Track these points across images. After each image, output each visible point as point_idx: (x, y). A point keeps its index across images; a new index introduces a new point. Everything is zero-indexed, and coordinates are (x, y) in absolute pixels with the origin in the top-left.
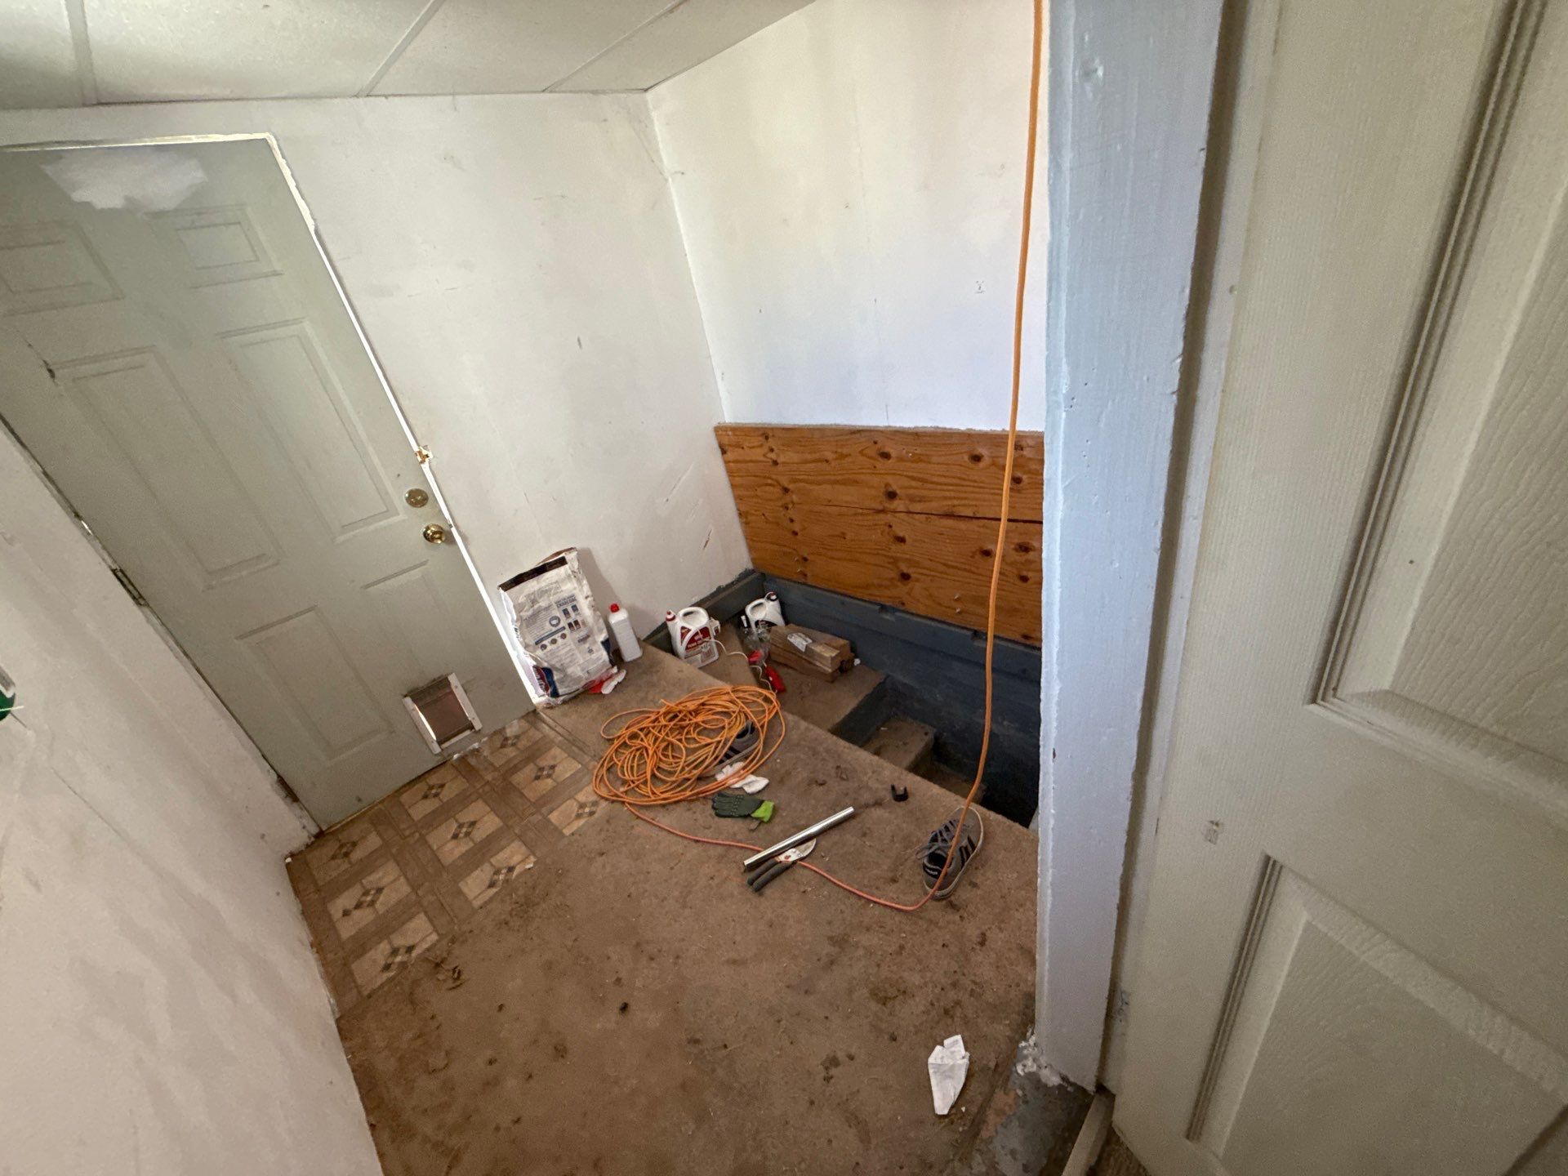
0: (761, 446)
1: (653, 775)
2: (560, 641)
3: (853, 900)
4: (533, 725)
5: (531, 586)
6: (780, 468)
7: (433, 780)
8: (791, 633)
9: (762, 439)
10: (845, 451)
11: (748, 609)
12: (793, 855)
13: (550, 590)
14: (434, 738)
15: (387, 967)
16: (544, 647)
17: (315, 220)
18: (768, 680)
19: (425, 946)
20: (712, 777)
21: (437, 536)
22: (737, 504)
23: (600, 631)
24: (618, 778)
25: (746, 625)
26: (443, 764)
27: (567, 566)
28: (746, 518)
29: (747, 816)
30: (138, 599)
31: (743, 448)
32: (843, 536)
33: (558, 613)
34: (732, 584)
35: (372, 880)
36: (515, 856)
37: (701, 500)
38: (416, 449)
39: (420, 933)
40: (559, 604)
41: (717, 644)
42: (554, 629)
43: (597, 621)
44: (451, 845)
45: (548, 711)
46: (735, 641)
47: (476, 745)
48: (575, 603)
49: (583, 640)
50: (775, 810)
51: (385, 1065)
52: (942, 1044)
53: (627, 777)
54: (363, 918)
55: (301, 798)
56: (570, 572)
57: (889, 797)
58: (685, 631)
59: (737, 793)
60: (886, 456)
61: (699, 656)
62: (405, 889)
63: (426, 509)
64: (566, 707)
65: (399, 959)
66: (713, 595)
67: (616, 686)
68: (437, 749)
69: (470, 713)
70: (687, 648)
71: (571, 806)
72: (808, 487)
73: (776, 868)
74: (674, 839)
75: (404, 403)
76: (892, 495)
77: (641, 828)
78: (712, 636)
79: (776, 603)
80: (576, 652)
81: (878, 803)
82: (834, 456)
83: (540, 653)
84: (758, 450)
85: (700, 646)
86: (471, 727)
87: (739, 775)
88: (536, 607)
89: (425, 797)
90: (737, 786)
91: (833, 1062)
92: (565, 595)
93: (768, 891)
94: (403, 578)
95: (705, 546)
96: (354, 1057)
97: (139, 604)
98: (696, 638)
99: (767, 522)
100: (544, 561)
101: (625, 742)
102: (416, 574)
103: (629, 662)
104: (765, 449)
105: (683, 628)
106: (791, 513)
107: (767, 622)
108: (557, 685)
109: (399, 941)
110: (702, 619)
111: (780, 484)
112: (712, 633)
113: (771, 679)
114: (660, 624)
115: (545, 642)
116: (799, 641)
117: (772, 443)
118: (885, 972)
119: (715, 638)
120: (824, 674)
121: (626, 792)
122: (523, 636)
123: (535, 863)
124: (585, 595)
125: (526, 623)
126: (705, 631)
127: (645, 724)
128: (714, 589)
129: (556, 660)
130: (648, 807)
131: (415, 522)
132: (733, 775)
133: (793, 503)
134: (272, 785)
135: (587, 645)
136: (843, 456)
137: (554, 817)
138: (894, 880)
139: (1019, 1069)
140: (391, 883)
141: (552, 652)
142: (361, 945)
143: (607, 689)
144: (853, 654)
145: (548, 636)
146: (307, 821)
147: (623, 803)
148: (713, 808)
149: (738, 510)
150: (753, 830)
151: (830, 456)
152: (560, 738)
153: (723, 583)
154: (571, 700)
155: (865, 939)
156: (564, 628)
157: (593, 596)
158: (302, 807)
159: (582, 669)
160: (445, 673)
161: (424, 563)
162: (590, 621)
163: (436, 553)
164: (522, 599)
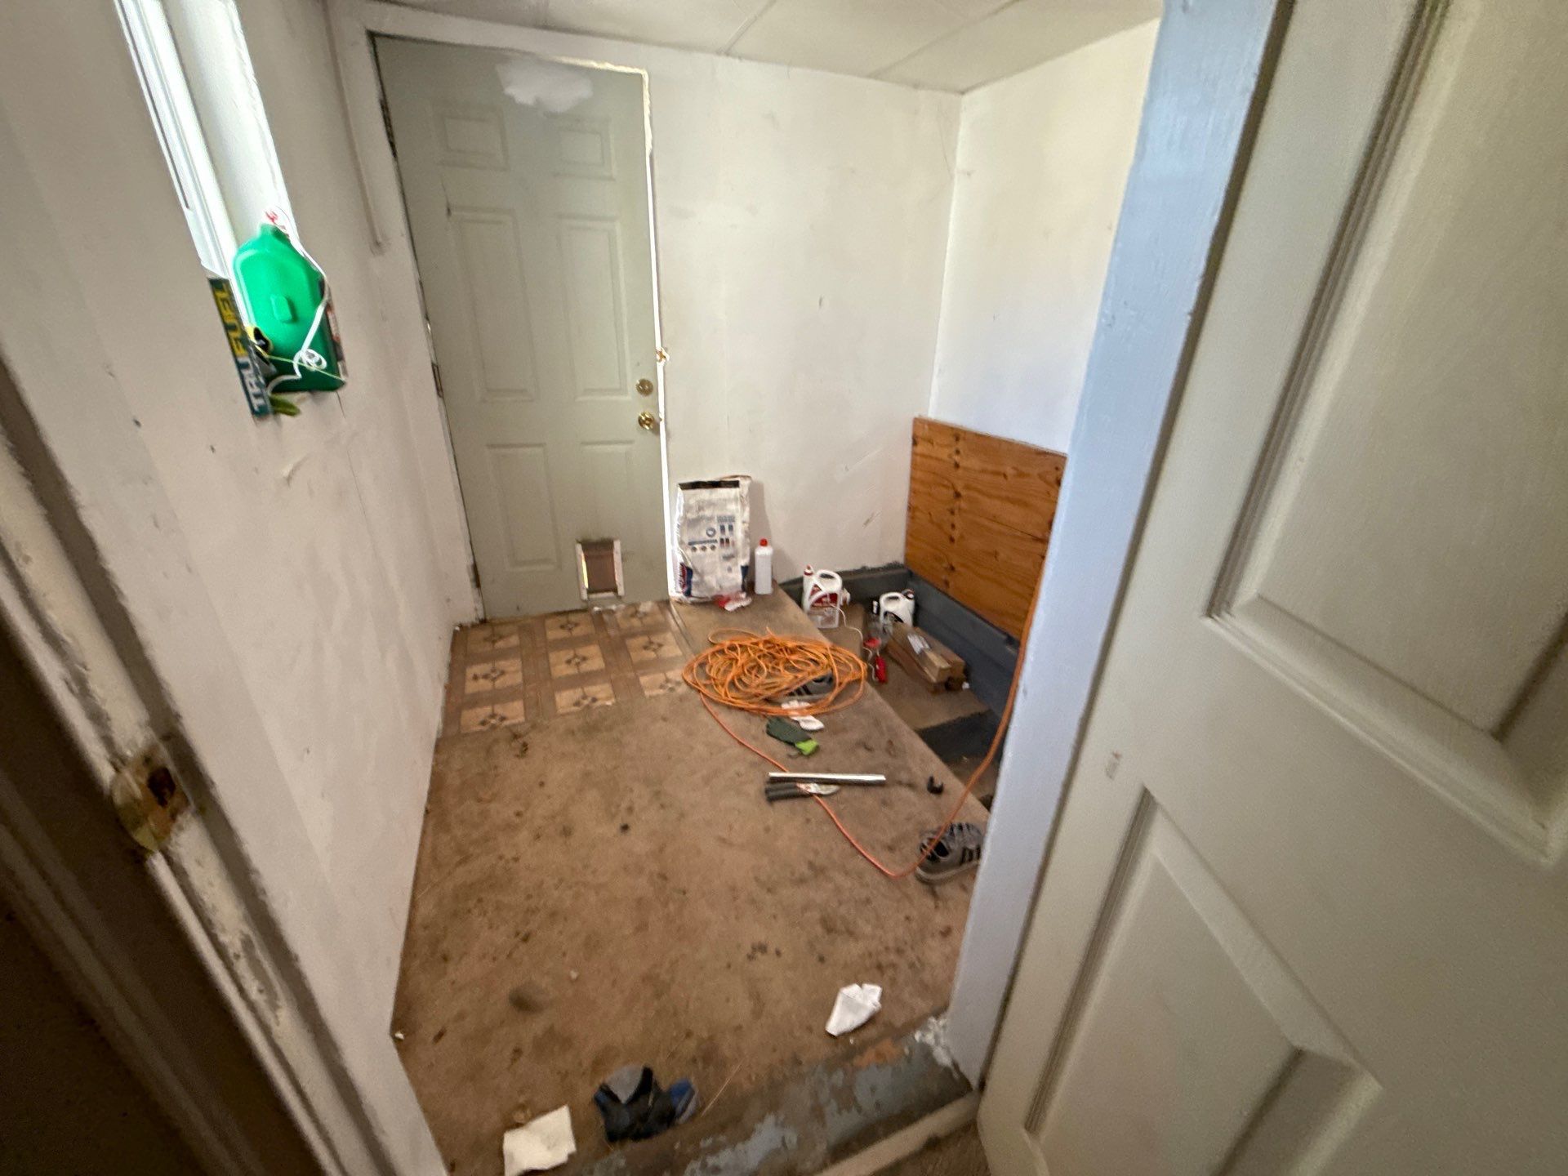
0: (949, 446)
1: (732, 683)
2: (709, 550)
3: (847, 846)
4: (662, 611)
5: (704, 494)
6: (960, 471)
7: (573, 618)
8: (913, 634)
9: (952, 439)
10: (1026, 470)
11: (883, 597)
12: (813, 788)
13: (718, 504)
14: (587, 585)
15: (483, 723)
16: (694, 549)
17: (653, 144)
18: (875, 666)
19: (514, 721)
20: (779, 704)
21: (648, 423)
22: (910, 497)
23: (744, 556)
24: (705, 672)
25: (875, 610)
26: (584, 611)
27: (738, 490)
28: (914, 512)
29: (791, 744)
30: (440, 390)
31: (933, 444)
32: (996, 554)
33: (717, 527)
34: (880, 571)
35: (502, 664)
36: (602, 693)
37: (878, 480)
38: (658, 346)
39: (515, 712)
40: (721, 519)
41: (841, 614)
42: (709, 538)
43: (744, 545)
44: (564, 666)
45: (679, 606)
46: (859, 621)
47: (614, 607)
48: (733, 523)
49: (727, 558)
50: (817, 750)
51: (453, 780)
52: (861, 985)
53: (712, 675)
54: (484, 685)
55: (482, 586)
56: (739, 495)
57: (923, 784)
58: (816, 589)
59: (794, 724)
61: (820, 617)
62: (519, 679)
63: (648, 399)
64: (693, 607)
65: (493, 721)
66: (855, 571)
67: (738, 608)
68: (585, 596)
69: (619, 579)
70: (813, 606)
71: (660, 678)
72: (980, 497)
73: (792, 791)
74: (725, 735)
75: (664, 309)
77: (704, 717)
78: (838, 605)
79: (912, 602)
80: (718, 565)
81: (911, 786)
82: (1014, 472)
83: (689, 552)
84: (946, 450)
85: (824, 609)
86: (615, 590)
87: (801, 712)
88: (701, 513)
89: (562, 627)
90: (795, 719)
91: (763, 948)
92: (729, 514)
93: (778, 805)
94: (609, 448)
95: (865, 523)
96: (437, 765)
97: (438, 394)
98: (824, 600)
99: (932, 522)
100: (722, 478)
101: (723, 650)
102: (622, 448)
103: (759, 595)
104: (952, 450)
105: (816, 586)
106: (956, 519)
107: (896, 616)
108: (693, 587)
109: (499, 710)
110: (836, 586)
111: (954, 488)
112: (840, 601)
113: (877, 667)
114: (798, 574)
115: (697, 546)
116: (917, 643)
117: (961, 445)
118: (843, 910)
119: (842, 607)
121: (705, 685)
122: (681, 533)
123: (613, 704)
124: (743, 520)
125: (689, 523)
126: (834, 597)
127: (747, 643)
128: (858, 567)
129: (700, 565)
130: (717, 703)
131: (636, 406)
132: (796, 710)
133: (960, 509)
134: (467, 567)
135: (729, 564)
136: (1021, 475)
137: (643, 680)
138: (891, 849)
139: (918, 1036)
140: (513, 672)
141: (700, 556)
142: (475, 701)
143: (730, 607)
144: (964, 676)
145: (701, 542)
146: (480, 606)
147: (699, 691)
148: (768, 726)
149: (910, 502)
150: (790, 756)
151: (1009, 471)
152: (677, 628)
153: (871, 564)
154: (699, 603)
155: (839, 878)
156: (716, 541)
157: (750, 524)
158: (480, 594)
159: (717, 582)
160: (614, 536)
161: (631, 442)
162: (739, 544)
163: (642, 437)
164: (692, 502)
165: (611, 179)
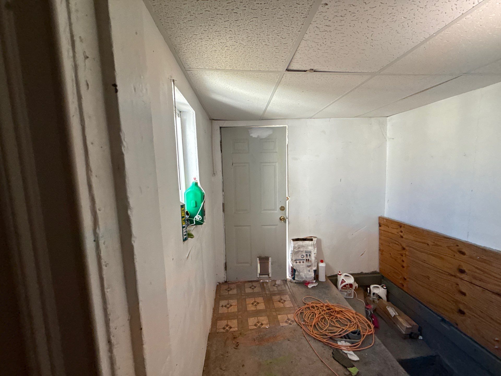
0: (397, 229)
1: (315, 325)
2: (302, 263)
4: (284, 284)
5: (300, 243)
6: (403, 239)
7: (254, 284)
8: (389, 306)
9: (399, 227)
10: (438, 243)
11: (372, 286)
13: (305, 247)
14: (259, 272)
15: (224, 328)
17: (288, 142)
18: (372, 320)
19: (234, 330)
20: (336, 341)
21: (283, 219)
22: (379, 246)
23: (315, 266)
25: (369, 292)
26: (258, 281)
27: (312, 242)
28: (382, 252)
29: (345, 367)
31: (389, 227)
32: (428, 278)
33: (304, 254)
34: (368, 274)
35: (230, 302)
36: (265, 321)
37: (365, 239)
38: (287, 196)
39: (234, 325)
40: (306, 252)
41: (354, 292)
42: (301, 259)
43: (315, 263)
44: (251, 305)
45: (290, 283)
46: (362, 296)
47: (267, 281)
48: (310, 254)
49: (309, 266)
50: (358, 373)
51: (213, 355)
53: (306, 320)
54: (225, 310)
55: (227, 270)
56: (313, 244)
58: (343, 281)
59: (345, 355)
60: (463, 253)
61: (346, 293)
62: (236, 310)
63: (283, 212)
64: (295, 284)
65: (227, 328)
66: (358, 274)
67: (313, 287)
68: (258, 276)
69: (270, 271)
70: (342, 288)
71: (285, 317)
72: (415, 251)
74: (314, 354)
75: (289, 185)
76: (462, 271)
77: (304, 341)
79: (385, 290)
80: (305, 269)
82: (432, 244)
83: (295, 263)
84: (396, 230)
85: (347, 290)
86: (269, 275)
87: (347, 348)
88: (299, 250)
89: (251, 288)
90: (345, 351)
92: (309, 250)
94: (270, 227)
95: (361, 255)
97: (223, 211)
98: (347, 286)
99: (392, 257)
100: (307, 237)
101: (309, 307)
102: (274, 227)
103: (320, 281)
104: (399, 230)
105: (343, 280)
106: (404, 258)
107: (378, 296)
108: (296, 276)
109: (229, 323)
110: (351, 280)
111: (401, 245)
112: (354, 287)
113: (373, 319)
114: (335, 274)
115: (297, 261)
116: (392, 311)
117: (402, 229)
119: (354, 290)
120: (400, 332)
122: (292, 256)
123: (269, 328)
124: (314, 253)
125: (295, 253)
126: (351, 285)
127: (318, 305)
128: (360, 272)
129: (299, 268)
130: (309, 335)
131: (279, 214)
132: (345, 346)
133: (406, 255)
134: (224, 263)
135: (309, 269)
136: (436, 245)
137: (279, 317)
140: (234, 306)
141: (298, 265)
142: (222, 317)
143: (310, 286)
144: (419, 333)
145: (299, 260)
146: (226, 277)
147: (301, 327)
148: (333, 353)
149: (379, 248)
151: (430, 243)
152: (290, 293)
153: (365, 271)
154: (297, 283)
156: (304, 260)
157: (317, 254)
158: (226, 273)
159: (305, 276)
160: (269, 256)
161: (277, 225)
162: (313, 261)
163: (281, 224)
164: (296, 246)
165: (276, 152)
